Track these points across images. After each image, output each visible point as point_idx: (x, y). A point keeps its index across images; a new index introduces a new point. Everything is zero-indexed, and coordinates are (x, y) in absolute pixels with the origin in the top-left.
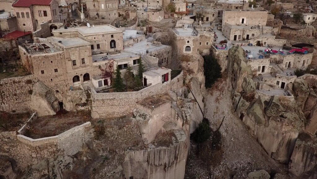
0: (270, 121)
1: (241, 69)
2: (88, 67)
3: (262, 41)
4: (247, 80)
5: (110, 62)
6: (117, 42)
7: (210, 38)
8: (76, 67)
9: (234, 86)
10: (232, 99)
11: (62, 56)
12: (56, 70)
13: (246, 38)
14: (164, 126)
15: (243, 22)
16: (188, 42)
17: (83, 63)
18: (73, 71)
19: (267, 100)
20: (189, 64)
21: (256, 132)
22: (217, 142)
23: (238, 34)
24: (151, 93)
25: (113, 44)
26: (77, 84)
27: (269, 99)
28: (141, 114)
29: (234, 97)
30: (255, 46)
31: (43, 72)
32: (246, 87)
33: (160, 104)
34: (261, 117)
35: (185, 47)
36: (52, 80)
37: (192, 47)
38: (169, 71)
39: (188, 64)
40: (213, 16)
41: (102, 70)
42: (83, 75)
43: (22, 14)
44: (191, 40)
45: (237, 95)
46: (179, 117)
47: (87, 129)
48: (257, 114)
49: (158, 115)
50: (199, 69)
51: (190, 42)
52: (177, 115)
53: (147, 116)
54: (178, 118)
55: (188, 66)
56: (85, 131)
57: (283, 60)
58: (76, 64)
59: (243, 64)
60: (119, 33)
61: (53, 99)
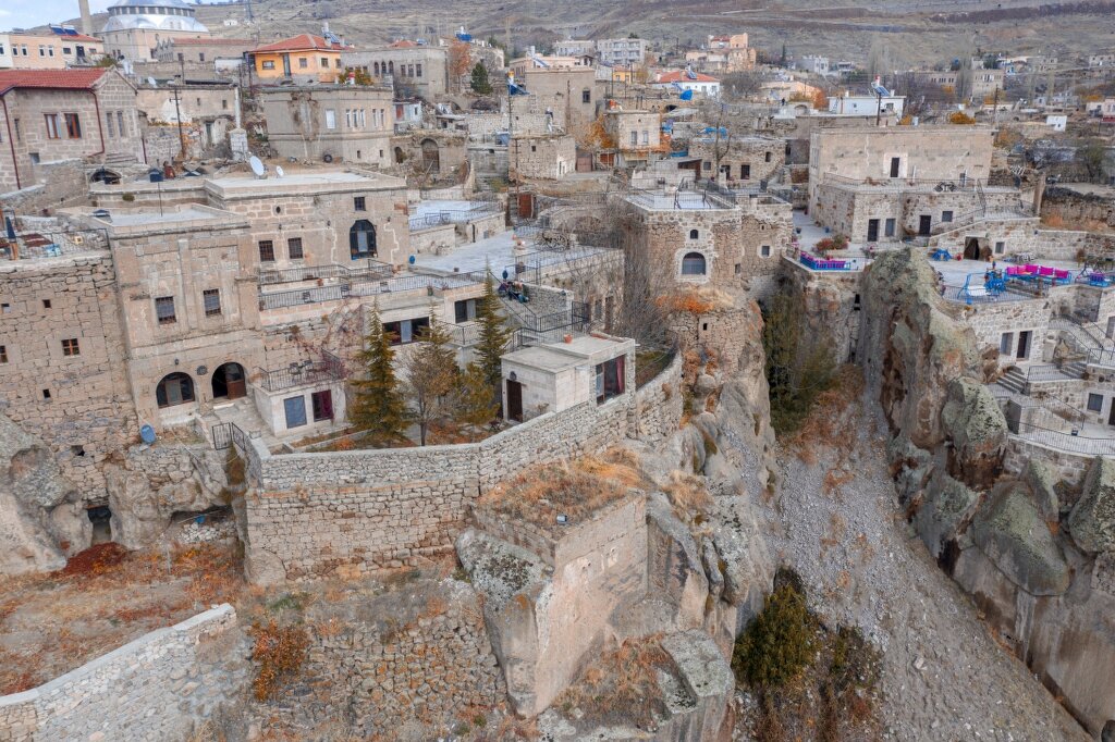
0: (1095, 572)
1: (932, 344)
2: (237, 335)
3: (986, 239)
4: (966, 391)
5: (346, 310)
6: (384, 231)
7: (775, 227)
8: (173, 329)
9: (898, 424)
10: (896, 479)
11: (99, 277)
12: (71, 346)
13: (917, 228)
14: (614, 620)
15: (894, 172)
16: (694, 234)
17: (213, 311)
18: (157, 350)
19: (1068, 479)
20: (705, 327)
21: (1023, 625)
22: (848, 679)
23: (883, 213)
24: (545, 452)
25: (362, 237)
26: (178, 415)
27: (1077, 472)
28: (499, 558)
29: (906, 468)
30: (959, 258)
32: (961, 421)
33: (592, 503)
34: (1048, 556)
35: (680, 256)
36: (47, 393)
37: (711, 256)
38: (628, 346)
39: (701, 327)
40: (767, 160)
41: (307, 347)
42: (211, 371)
44: (706, 227)
45: (920, 459)
46: (688, 571)
47: (212, 646)
48: (1027, 542)
49: (584, 562)
50: (746, 350)
51: (700, 235)
52: (677, 562)
53: (532, 570)
54: (685, 575)
55: (702, 333)
56: (202, 657)
57: (1096, 310)
58: (173, 318)
59: (942, 324)
60: (393, 190)
61: (55, 489)
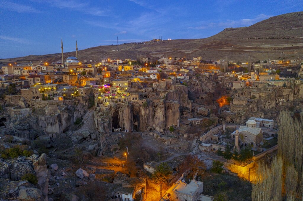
8: (34, 94)
11: (30, 90)
14: (54, 112)
15: (120, 86)
16: (82, 90)
17: (37, 93)
22: (81, 125)
25: (52, 90)
26: (34, 99)
31: (24, 95)
33: (52, 104)
35: (81, 92)
36: (26, 97)
37: (83, 92)
42: (36, 97)
43: (30, 80)
47: (31, 110)
49: (51, 107)
50: (83, 100)
61: (26, 103)
